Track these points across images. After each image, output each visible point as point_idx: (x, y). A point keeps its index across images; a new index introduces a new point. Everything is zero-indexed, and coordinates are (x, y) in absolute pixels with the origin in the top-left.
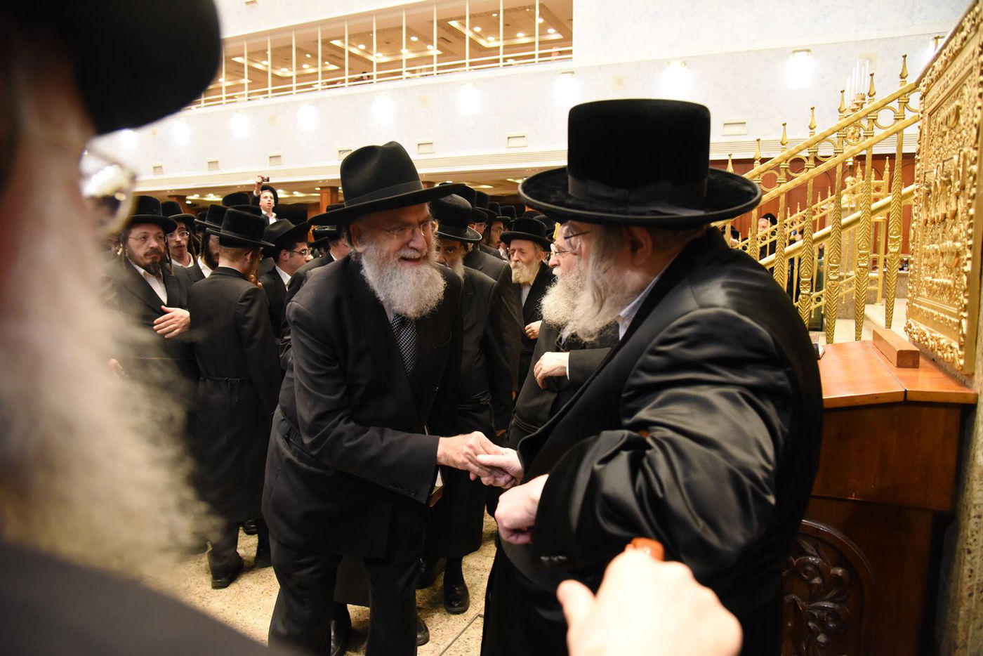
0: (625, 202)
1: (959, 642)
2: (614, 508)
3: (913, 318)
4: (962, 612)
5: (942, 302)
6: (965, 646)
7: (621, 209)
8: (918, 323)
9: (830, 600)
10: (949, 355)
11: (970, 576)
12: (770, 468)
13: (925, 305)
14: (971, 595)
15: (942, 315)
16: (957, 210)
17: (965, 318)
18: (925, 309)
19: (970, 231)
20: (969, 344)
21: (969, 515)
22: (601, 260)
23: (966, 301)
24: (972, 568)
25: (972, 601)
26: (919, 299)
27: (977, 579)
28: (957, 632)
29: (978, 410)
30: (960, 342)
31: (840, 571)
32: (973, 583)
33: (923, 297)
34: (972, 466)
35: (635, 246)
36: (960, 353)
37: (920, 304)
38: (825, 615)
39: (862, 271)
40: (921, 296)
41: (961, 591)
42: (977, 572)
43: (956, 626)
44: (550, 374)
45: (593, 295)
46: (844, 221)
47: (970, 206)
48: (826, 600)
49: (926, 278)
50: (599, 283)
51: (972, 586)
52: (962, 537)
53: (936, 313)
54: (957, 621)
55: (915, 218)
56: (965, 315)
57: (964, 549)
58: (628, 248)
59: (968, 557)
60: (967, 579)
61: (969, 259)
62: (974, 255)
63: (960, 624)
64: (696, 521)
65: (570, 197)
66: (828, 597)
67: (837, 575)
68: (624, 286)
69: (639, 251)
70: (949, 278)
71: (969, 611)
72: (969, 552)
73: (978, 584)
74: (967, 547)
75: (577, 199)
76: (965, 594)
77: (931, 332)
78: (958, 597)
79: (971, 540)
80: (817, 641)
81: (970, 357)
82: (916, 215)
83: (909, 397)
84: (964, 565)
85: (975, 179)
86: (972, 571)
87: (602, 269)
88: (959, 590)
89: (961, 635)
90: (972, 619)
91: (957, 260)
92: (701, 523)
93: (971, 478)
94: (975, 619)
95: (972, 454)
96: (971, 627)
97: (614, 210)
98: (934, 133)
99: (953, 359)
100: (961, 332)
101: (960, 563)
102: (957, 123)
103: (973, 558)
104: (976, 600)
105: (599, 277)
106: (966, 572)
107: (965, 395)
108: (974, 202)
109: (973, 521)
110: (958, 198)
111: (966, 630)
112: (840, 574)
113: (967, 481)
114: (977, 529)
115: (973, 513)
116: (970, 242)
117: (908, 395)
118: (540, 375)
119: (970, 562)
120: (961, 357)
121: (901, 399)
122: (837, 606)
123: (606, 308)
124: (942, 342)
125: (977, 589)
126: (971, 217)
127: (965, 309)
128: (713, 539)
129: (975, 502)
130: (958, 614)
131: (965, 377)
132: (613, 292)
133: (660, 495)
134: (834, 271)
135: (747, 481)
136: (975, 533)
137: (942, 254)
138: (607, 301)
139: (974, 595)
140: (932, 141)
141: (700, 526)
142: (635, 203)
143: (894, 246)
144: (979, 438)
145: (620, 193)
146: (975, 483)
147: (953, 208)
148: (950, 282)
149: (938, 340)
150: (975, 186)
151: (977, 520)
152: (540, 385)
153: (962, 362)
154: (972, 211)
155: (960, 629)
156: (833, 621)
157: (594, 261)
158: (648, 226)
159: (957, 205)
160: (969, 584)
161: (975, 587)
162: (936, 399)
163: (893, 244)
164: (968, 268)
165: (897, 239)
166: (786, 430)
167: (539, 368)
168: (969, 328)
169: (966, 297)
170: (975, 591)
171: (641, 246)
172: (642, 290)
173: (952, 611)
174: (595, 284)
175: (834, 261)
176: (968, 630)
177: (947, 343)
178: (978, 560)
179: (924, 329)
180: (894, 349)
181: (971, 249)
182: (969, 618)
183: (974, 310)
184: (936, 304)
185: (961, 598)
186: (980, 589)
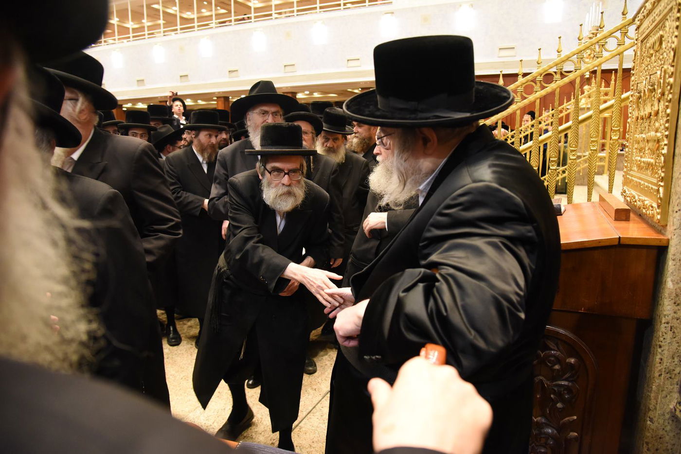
0: (415, 111)
1: (651, 407)
2: (413, 323)
3: (627, 186)
4: (654, 387)
5: (647, 175)
6: (655, 409)
7: (413, 116)
8: (630, 189)
9: (566, 380)
10: (651, 212)
11: (660, 363)
12: (522, 293)
13: (635, 177)
14: (660, 375)
15: (646, 184)
16: (659, 110)
17: (662, 186)
18: (635, 179)
19: (667, 125)
20: (665, 203)
21: (661, 322)
22: (403, 152)
23: (663, 175)
24: (662, 357)
25: (661, 379)
26: (631, 173)
27: (665, 365)
28: (650, 400)
29: (669, 250)
30: (658, 203)
31: (572, 360)
32: (662, 367)
34: (663, 289)
35: (426, 141)
36: (658, 210)
37: (632, 176)
38: (562, 389)
40: (633, 171)
41: (654, 373)
42: (665, 360)
43: (650, 396)
44: (374, 227)
46: (581, 118)
47: (667, 107)
48: (563, 380)
49: (637, 158)
50: (402, 169)
51: (662, 369)
52: (656, 337)
53: (642, 182)
54: (651, 393)
55: (630, 115)
56: (662, 184)
57: (657, 345)
58: (421, 142)
59: (659, 350)
60: (658, 365)
61: (665, 145)
62: (669, 142)
63: (652, 395)
64: (470, 332)
65: (378, 110)
66: (564, 377)
67: (571, 363)
69: (429, 145)
70: (652, 158)
71: (659, 385)
72: (660, 347)
73: (665, 368)
74: (658, 343)
76: (657, 374)
77: (639, 196)
78: (652, 377)
79: (661, 339)
80: (557, 407)
81: (665, 213)
82: (631, 113)
83: (622, 242)
84: (656, 355)
85: (671, 88)
86: (661, 359)
88: (653, 372)
89: (653, 402)
90: (660, 391)
91: (657, 145)
92: (473, 332)
93: (663, 297)
94: (662, 391)
95: (664, 280)
96: (660, 396)
97: (408, 116)
99: (653, 215)
100: (659, 196)
101: (654, 354)
102: (661, 47)
103: (662, 351)
104: (664, 379)
105: (402, 164)
106: (658, 360)
107: (660, 240)
108: (670, 105)
109: (663, 326)
110: (659, 101)
111: (656, 398)
112: (573, 363)
113: (660, 298)
114: (666, 331)
115: (663, 321)
116: (667, 133)
117: (621, 239)
118: (367, 228)
119: (660, 354)
120: (658, 214)
121: (617, 243)
122: (570, 384)
123: (408, 186)
124: (646, 203)
125: (664, 372)
126: (668, 115)
127: (662, 179)
128: (481, 344)
129: (665, 313)
130: (652, 388)
131: (661, 228)
132: (412, 174)
133: (445, 314)
134: (573, 153)
135: (505, 303)
136: (664, 334)
137: (648, 141)
139: (663, 376)
140: (643, 60)
141: (472, 335)
142: (422, 111)
144: (669, 269)
145: (412, 104)
146: (665, 300)
147: (656, 108)
148: (652, 161)
149: (643, 201)
150: (671, 93)
151: (666, 325)
152: (367, 235)
153: (659, 217)
154: (668, 111)
155: (652, 398)
156: (568, 393)
157: (398, 153)
158: (435, 127)
159: (659, 106)
160: (660, 368)
161: (664, 370)
162: (640, 243)
163: (615, 134)
164: (665, 151)
165: (617, 130)
166: (534, 267)
167: (366, 224)
168: (664, 194)
169: (663, 172)
170: (663, 373)
171: (430, 141)
172: (434, 171)
173: (648, 386)
175: (574, 146)
176: (658, 398)
177: (650, 204)
178: (666, 352)
179: (634, 194)
180: (613, 208)
181: (667, 138)
182: (659, 390)
183: (668, 180)
184: (643, 176)
185: (654, 378)
186: (667, 372)
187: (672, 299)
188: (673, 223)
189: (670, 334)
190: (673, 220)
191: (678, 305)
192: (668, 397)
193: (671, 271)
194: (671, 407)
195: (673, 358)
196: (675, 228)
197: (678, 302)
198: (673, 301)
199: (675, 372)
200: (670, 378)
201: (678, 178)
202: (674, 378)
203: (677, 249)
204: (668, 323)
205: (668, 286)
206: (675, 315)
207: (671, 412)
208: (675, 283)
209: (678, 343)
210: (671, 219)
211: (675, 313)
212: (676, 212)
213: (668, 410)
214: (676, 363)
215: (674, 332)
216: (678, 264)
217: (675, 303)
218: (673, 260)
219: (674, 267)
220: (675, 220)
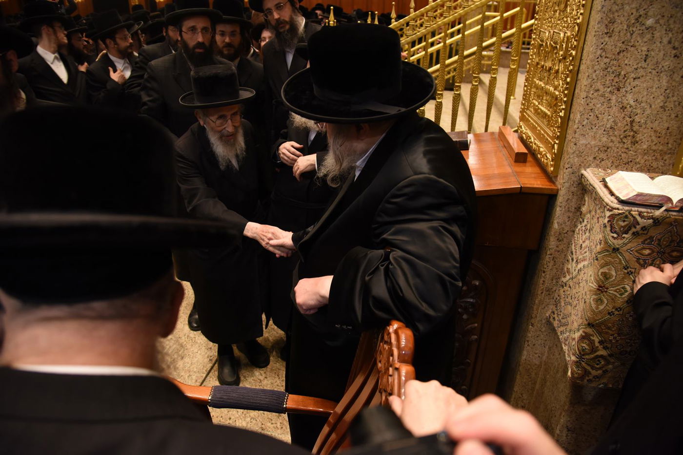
0: (349, 103)
1: (533, 316)
2: (379, 303)
3: (523, 122)
4: (536, 301)
5: (543, 123)
6: (536, 317)
7: (347, 108)
8: (526, 128)
10: (545, 161)
11: (543, 284)
12: (458, 265)
13: (532, 118)
14: (542, 293)
15: (542, 132)
16: (559, 69)
17: (557, 144)
18: (532, 121)
19: (566, 92)
20: (558, 158)
21: (546, 254)
22: (338, 138)
23: (558, 134)
24: (545, 280)
25: (542, 295)
26: (528, 112)
27: (546, 285)
28: (533, 310)
29: (558, 198)
30: (552, 157)
31: (477, 283)
32: (544, 287)
33: (531, 112)
34: (550, 227)
35: (359, 128)
36: (552, 163)
37: (526, 113)
38: (468, 305)
40: (530, 110)
41: (538, 291)
43: (533, 308)
44: (304, 171)
47: (568, 77)
48: (469, 298)
49: (534, 101)
50: (338, 152)
52: (541, 263)
53: (539, 128)
54: (534, 305)
55: (531, 57)
56: (557, 142)
57: (541, 271)
60: (541, 285)
61: (563, 109)
62: (566, 106)
63: (535, 307)
64: (422, 305)
65: (315, 97)
66: (470, 296)
67: (476, 285)
69: (362, 132)
70: (549, 110)
71: (540, 300)
72: (544, 272)
74: (543, 269)
76: (539, 292)
77: (535, 139)
78: (536, 293)
79: (545, 266)
80: (463, 318)
81: (557, 166)
82: (531, 55)
84: (541, 278)
85: (573, 59)
86: (544, 281)
88: (536, 290)
89: (535, 312)
91: (555, 102)
92: (424, 304)
93: (549, 234)
94: (542, 304)
95: (551, 221)
96: (540, 308)
97: (343, 108)
98: (549, 4)
99: (547, 163)
100: (553, 151)
101: (539, 277)
102: (565, 10)
103: (545, 275)
104: (544, 295)
105: (338, 149)
107: (552, 189)
108: (570, 75)
109: (548, 256)
110: (560, 62)
111: (537, 309)
113: (547, 234)
114: (549, 261)
115: (548, 253)
116: (565, 99)
117: (522, 188)
118: (298, 172)
119: (544, 277)
120: (552, 166)
121: (518, 191)
122: (474, 301)
123: (345, 164)
124: (541, 149)
126: (567, 83)
127: (558, 138)
128: (431, 312)
129: (550, 247)
131: (551, 178)
133: (401, 295)
134: (476, 80)
135: (447, 278)
136: (548, 263)
137: (546, 93)
139: (544, 293)
140: (547, 9)
141: (425, 307)
142: (356, 103)
143: (514, 65)
144: (557, 214)
145: (346, 97)
146: (551, 237)
147: (557, 68)
148: (549, 113)
149: (539, 147)
150: (572, 65)
151: (550, 256)
152: (298, 179)
153: (552, 169)
154: (568, 80)
155: (535, 309)
156: (472, 308)
157: (334, 139)
159: (559, 66)
160: (542, 288)
161: (545, 289)
162: (537, 192)
163: (513, 63)
164: (562, 114)
165: (516, 60)
167: (296, 168)
168: (558, 150)
169: (559, 132)
170: (544, 291)
171: (363, 129)
172: (368, 151)
173: (532, 299)
174: (336, 154)
175: (477, 72)
176: (539, 309)
177: (547, 157)
178: (548, 276)
179: (530, 135)
180: (514, 152)
181: (565, 103)
182: (540, 304)
183: (562, 138)
184: (539, 122)
185: (537, 294)
186: (547, 290)
187: (556, 237)
188: (563, 177)
189: (552, 262)
190: (563, 175)
191: (560, 241)
192: (546, 308)
193: (558, 215)
194: (547, 315)
195: (552, 280)
196: (564, 181)
197: (561, 239)
198: (557, 238)
199: (553, 290)
200: (549, 294)
201: (570, 140)
202: (552, 294)
203: (564, 198)
204: (551, 255)
205: (555, 226)
206: (557, 249)
207: (547, 318)
208: (559, 224)
209: (557, 269)
210: (561, 172)
211: (557, 247)
212: (567, 169)
213: (545, 317)
214: (554, 283)
215: (555, 261)
216: (564, 210)
217: (558, 240)
218: (560, 207)
219: (560, 212)
220: (565, 175)
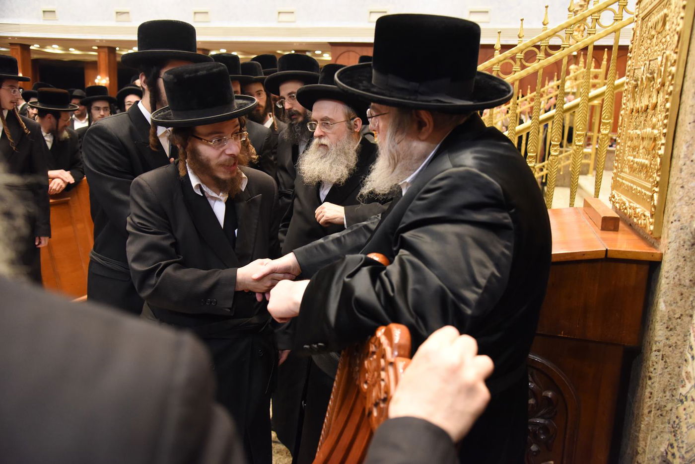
0: (416, 92)
1: (640, 450)
3: (616, 190)
4: (642, 426)
5: (640, 178)
6: (644, 452)
7: (412, 97)
8: (620, 194)
9: (542, 417)
10: (643, 222)
11: (650, 397)
13: (626, 180)
14: (650, 412)
15: (639, 189)
16: (657, 103)
17: (657, 192)
18: (627, 183)
19: (665, 121)
20: (659, 212)
21: (651, 350)
22: (396, 134)
23: (658, 179)
24: (652, 391)
25: (650, 417)
26: (622, 175)
27: (655, 399)
28: (638, 441)
29: (662, 266)
30: (651, 212)
31: (550, 394)
32: (652, 402)
33: (625, 172)
34: (655, 311)
35: (421, 125)
36: (651, 220)
37: (623, 178)
38: (537, 429)
39: (577, 149)
40: (624, 172)
41: (643, 409)
42: (655, 394)
43: (637, 437)
45: (389, 160)
47: (667, 100)
48: (538, 417)
49: (629, 157)
50: (393, 151)
51: (651, 405)
52: (645, 366)
53: (635, 187)
54: (639, 433)
55: (624, 106)
56: (657, 189)
57: (646, 377)
58: (415, 126)
59: (649, 382)
61: (663, 144)
62: (667, 141)
63: (641, 435)
65: (373, 86)
66: (539, 414)
67: (547, 397)
68: (412, 155)
69: (424, 129)
70: (647, 159)
71: (648, 424)
72: (650, 378)
73: (656, 404)
74: (648, 374)
75: (379, 88)
76: (646, 411)
77: (630, 202)
78: (640, 414)
79: (652, 369)
80: (531, 450)
81: (659, 224)
82: (624, 104)
83: (610, 255)
84: (646, 388)
85: (672, 78)
86: (651, 393)
87: (397, 141)
88: (641, 408)
89: (642, 444)
90: (650, 430)
91: (654, 144)
93: (654, 320)
94: (652, 431)
95: (655, 302)
96: (649, 437)
97: (407, 97)
98: (644, 35)
99: (645, 225)
100: (652, 203)
101: (643, 387)
102: (664, 29)
103: (652, 383)
104: (654, 416)
105: (393, 147)
106: (647, 394)
107: (653, 254)
108: (671, 98)
109: (654, 354)
110: (658, 93)
111: (645, 440)
112: (550, 396)
113: (651, 322)
114: (656, 360)
115: (654, 348)
116: (665, 131)
117: (608, 251)
119: (651, 387)
120: (651, 224)
121: (603, 256)
122: (547, 422)
123: (397, 171)
124: (638, 210)
125: (655, 407)
126: (667, 110)
127: (657, 185)
129: (656, 339)
130: (640, 427)
131: (653, 240)
132: (403, 159)
134: (555, 148)
136: (655, 364)
137: (643, 138)
138: (399, 165)
139: (653, 412)
140: (642, 42)
143: (605, 129)
144: (662, 288)
145: (413, 85)
146: (657, 324)
147: (654, 101)
148: (647, 162)
149: (634, 209)
150: (672, 85)
151: (657, 353)
153: (652, 228)
154: (668, 105)
155: (641, 439)
156: (544, 434)
157: (391, 135)
158: (430, 110)
159: (657, 98)
160: (649, 404)
161: (654, 406)
162: (630, 257)
163: (605, 127)
164: (661, 152)
165: (608, 123)
168: (659, 201)
169: (659, 176)
170: (653, 409)
171: (425, 125)
173: (636, 424)
174: (390, 151)
175: (556, 139)
176: (647, 439)
177: (642, 212)
178: (656, 385)
179: (624, 200)
180: (600, 215)
181: (665, 136)
182: (648, 430)
183: (664, 186)
184: (635, 180)
185: (642, 415)
186: (658, 408)
187: (664, 323)
188: (668, 235)
189: (661, 363)
190: (668, 232)
191: (671, 330)
192: (659, 437)
193: (664, 291)
194: (662, 450)
195: (665, 392)
196: (669, 241)
197: (671, 326)
198: (665, 326)
199: (666, 409)
200: (661, 415)
201: (675, 183)
202: (666, 416)
203: (671, 265)
204: (659, 351)
205: (660, 307)
206: (668, 342)
207: (662, 456)
208: (668, 304)
209: (670, 374)
210: (665, 230)
211: (667, 339)
212: (672, 222)
213: (659, 454)
214: (668, 397)
215: (665, 362)
216: (672, 282)
217: (667, 328)
218: (667, 278)
219: (667, 286)
220: (670, 232)
